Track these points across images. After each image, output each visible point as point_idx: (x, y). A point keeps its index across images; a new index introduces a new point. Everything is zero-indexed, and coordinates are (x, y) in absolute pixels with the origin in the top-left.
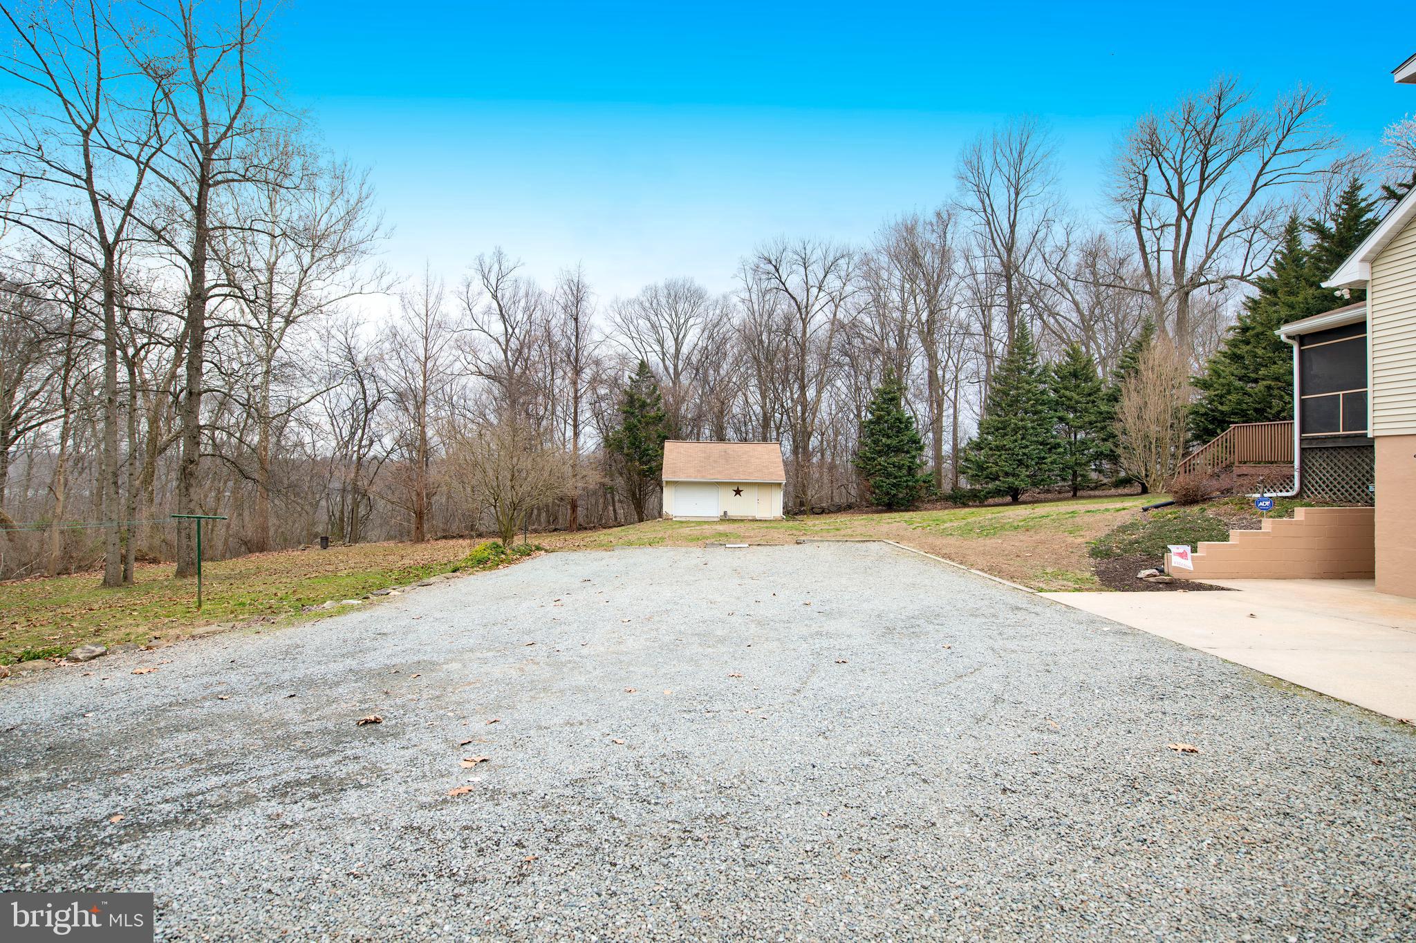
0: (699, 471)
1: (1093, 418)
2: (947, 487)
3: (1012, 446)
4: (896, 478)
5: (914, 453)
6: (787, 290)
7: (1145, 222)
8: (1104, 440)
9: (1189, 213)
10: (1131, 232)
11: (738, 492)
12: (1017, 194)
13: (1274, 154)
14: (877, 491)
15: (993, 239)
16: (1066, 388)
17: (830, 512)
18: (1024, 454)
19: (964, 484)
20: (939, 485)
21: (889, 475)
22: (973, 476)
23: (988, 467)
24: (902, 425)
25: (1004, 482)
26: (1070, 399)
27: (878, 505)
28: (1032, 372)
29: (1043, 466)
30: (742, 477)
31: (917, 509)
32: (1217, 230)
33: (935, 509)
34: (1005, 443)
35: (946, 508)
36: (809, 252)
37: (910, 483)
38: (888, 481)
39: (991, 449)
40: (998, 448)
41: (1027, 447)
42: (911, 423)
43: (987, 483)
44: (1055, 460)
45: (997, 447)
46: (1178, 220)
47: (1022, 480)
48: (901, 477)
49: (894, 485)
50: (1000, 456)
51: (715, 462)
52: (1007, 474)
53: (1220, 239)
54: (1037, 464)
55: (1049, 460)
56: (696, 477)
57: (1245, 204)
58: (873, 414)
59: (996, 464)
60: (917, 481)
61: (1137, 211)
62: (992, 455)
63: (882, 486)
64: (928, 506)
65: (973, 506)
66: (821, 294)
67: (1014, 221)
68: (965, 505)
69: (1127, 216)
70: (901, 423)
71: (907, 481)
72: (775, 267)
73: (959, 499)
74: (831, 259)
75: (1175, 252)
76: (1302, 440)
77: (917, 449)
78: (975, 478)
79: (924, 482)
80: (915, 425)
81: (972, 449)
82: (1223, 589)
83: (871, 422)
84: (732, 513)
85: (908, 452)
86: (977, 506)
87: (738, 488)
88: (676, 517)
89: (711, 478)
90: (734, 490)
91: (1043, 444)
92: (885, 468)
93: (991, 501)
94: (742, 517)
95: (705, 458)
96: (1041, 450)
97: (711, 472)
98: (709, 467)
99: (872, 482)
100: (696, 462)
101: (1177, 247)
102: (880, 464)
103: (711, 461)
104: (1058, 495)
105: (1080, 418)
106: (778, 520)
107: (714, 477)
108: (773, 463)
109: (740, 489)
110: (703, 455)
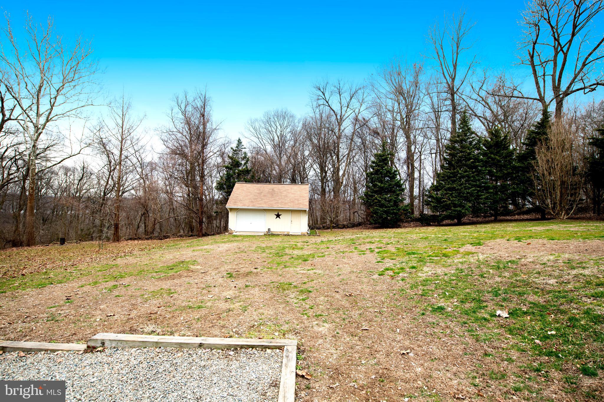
0: (252, 202)
2: (417, 213)
3: (460, 188)
4: (386, 207)
5: (398, 192)
6: (329, 106)
9: (565, 49)
11: (278, 216)
12: (458, 47)
14: (375, 215)
15: (444, 74)
16: (491, 153)
17: (348, 227)
18: (468, 193)
19: (427, 211)
20: (413, 213)
21: (382, 206)
22: (434, 207)
23: (444, 201)
25: (454, 211)
27: (375, 224)
28: (470, 143)
29: (480, 200)
30: (280, 206)
33: (410, 227)
34: (455, 186)
35: (417, 226)
36: (341, 86)
37: (395, 211)
38: (381, 209)
39: (445, 190)
40: (449, 189)
41: (469, 188)
42: (396, 175)
43: (443, 211)
44: (487, 197)
46: (556, 56)
47: (467, 209)
48: (389, 207)
49: (385, 212)
50: (451, 194)
51: (265, 196)
52: (455, 206)
53: (584, 65)
54: (475, 199)
55: (484, 197)
56: (248, 206)
58: (373, 169)
59: (449, 199)
60: (399, 210)
61: (531, 51)
62: (446, 194)
63: (378, 213)
64: (406, 224)
66: (348, 109)
67: (456, 63)
68: (429, 225)
69: (524, 54)
70: (390, 174)
71: (393, 209)
72: (323, 93)
73: (424, 221)
74: (354, 90)
75: (553, 76)
77: (400, 190)
78: (434, 209)
79: (404, 210)
80: (398, 177)
83: (373, 174)
84: (274, 230)
85: (394, 192)
87: (278, 213)
88: (236, 232)
89: (259, 206)
90: (276, 215)
91: (480, 186)
92: (379, 201)
93: (445, 222)
94: (280, 232)
95: (258, 193)
96: (478, 191)
97: (260, 202)
98: (259, 199)
99: (371, 210)
100: (252, 196)
101: (555, 72)
102: (376, 199)
103: (262, 195)
104: (484, 219)
105: (501, 171)
106: (303, 235)
107: (261, 206)
108: (302, 197)
109: (280, 214)
110: (258, 192)
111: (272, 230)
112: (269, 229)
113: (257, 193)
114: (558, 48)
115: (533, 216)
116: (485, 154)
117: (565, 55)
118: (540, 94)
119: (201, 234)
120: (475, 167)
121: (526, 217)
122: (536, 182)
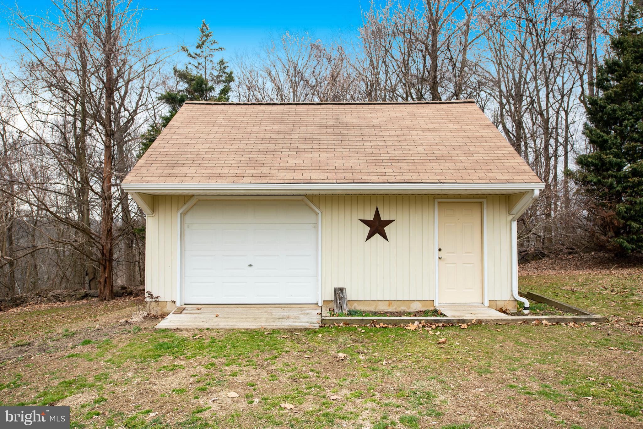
11: (377, 227)
84: (361, 292)
87: (377, 214)
88: (180, 311)
89: (289, 178)
90: (365, 222)
94: (390, 302)
95: (279, 133)
97: (292, 163)
98: (286, 152)
100: (252, 141)
103: (295, 137)
107: (298, 178)
108: (476, 139)
109: (384, 216)
110: (276, 127)
111: (351, 295)
112: (339, 292)
113: (272, 130)
119: (107, 292)
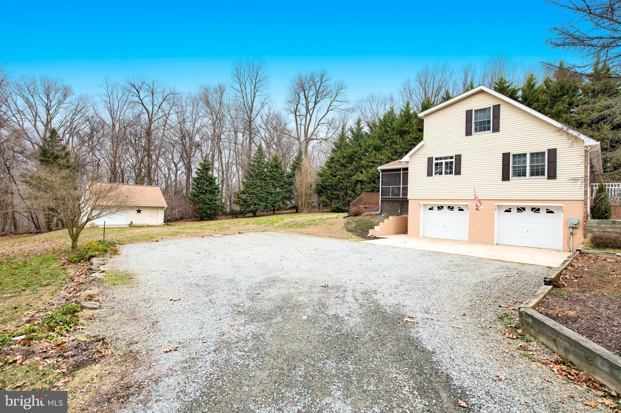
1: (283, 184)
3: (257, 193)
4: (209, 205)
5: (217, 194)
6: (143, 104)
7: (298, 114)
8: (286, 192)
9: (311, 112)
10: (293, 115)
11: (139, 211)
13: (334, 100)
14: (200, 211)
16: (274, 171)
18: (262, 196)
19: (237, 208)
21: (206, 204)
23: (248, 201)
24: (211, 181)
26: (274, 176)
27: (200, 217)
28: (263, 164)
29: (268, 201)
30: (143, 203)
31: (217, 219)
32: (317, 122)
34: (255, 191)
36: (155, 87)
37: (215, 207)
39: (249, 194)
41: (262, 193)
43: (247, 208)
44: (272, 199)
45: (251, 193)
46: (306, 114)
48: (211, 204)
49: (208, 208)
50: (253, 197)
53: (318, 125)
54: (266, 200)
55: (270, 199)
57: (326, 115)
58: (198, 175)
59: (251, 200)
60: (218, 206)
61: (296, 108)
62: (249, 196)
63: (203, 209)
64: (219, 218)
65: (240, 218)
68: (237, 217)
69: (292, 110)
70: (212, 180)
73: (234, 215)
75: (305, 126)
76: (381, 198)
77: (217, 192)
78: (241, 206)
79: (221, 207)
81: (241, 193)
82: (382, 238)
83: (197, 178)
84: (136, 222)
85: (214, 193)
86: (242, 218)
87: (139, 209)
90: (137, 210)
91: (268, 193)
92: (205, 201)
93: (248, 215)
94: (140, 224)
96: (267, 195)
99: (198, 207)
101: (306, 124)
102: (202, 198)
104: (267, 213)
105: (278, 183)
106: (160, 226)
108: (158, 196)
111: (134, 223)
112: (131, 223)
114: (308, 111)
115: (293, 210)
116: (270, 172)
117: (311, 116)
118: (298, 136)
120: (265, 180)
121: (289, 211)
122: (294, 191)
